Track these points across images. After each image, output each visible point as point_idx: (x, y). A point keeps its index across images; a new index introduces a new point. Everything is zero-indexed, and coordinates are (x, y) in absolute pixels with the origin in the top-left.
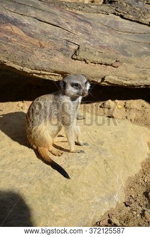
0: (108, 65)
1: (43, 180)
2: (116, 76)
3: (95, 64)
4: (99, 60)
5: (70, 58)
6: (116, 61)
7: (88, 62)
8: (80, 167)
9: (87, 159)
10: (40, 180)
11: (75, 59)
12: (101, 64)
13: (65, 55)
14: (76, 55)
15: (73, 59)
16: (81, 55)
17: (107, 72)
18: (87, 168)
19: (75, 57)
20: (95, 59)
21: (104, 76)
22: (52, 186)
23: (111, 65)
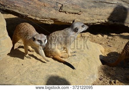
0: (76, 14)
1: (61, 70)
2: (79, 19)
3: (70, 13)
4: (72, 11)
5: (58, 11)
6: (80, 11)
7: (67, 12)
8: (77, 62)
9: (79, 59)
10: (60, 70)
11: (61, 12)
12: (73, 13)
13: (56, 10)
14: (61, 9)
15: (59, 11)
16: (64, 9)
17: (76, 18)
18: (80, 62)
19: (61, 11)
20: (70, 11)
21: (74, 19)
22: (66, 72)
23: (77, 14)
